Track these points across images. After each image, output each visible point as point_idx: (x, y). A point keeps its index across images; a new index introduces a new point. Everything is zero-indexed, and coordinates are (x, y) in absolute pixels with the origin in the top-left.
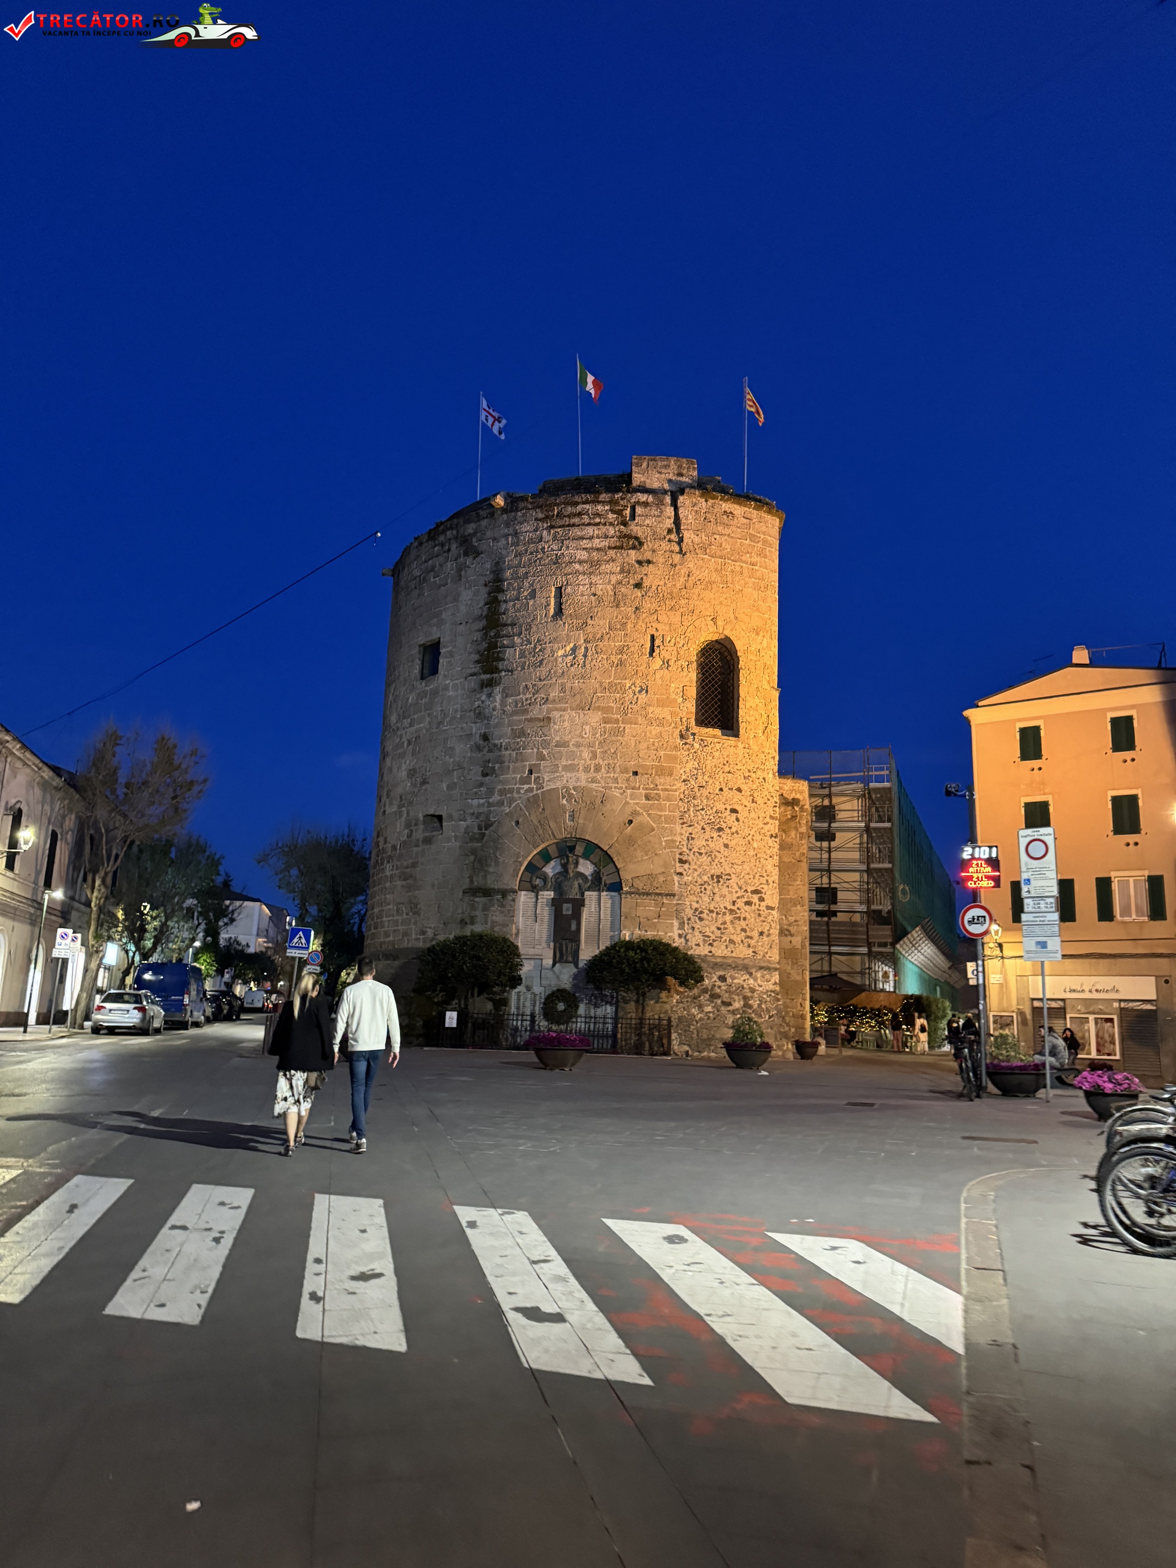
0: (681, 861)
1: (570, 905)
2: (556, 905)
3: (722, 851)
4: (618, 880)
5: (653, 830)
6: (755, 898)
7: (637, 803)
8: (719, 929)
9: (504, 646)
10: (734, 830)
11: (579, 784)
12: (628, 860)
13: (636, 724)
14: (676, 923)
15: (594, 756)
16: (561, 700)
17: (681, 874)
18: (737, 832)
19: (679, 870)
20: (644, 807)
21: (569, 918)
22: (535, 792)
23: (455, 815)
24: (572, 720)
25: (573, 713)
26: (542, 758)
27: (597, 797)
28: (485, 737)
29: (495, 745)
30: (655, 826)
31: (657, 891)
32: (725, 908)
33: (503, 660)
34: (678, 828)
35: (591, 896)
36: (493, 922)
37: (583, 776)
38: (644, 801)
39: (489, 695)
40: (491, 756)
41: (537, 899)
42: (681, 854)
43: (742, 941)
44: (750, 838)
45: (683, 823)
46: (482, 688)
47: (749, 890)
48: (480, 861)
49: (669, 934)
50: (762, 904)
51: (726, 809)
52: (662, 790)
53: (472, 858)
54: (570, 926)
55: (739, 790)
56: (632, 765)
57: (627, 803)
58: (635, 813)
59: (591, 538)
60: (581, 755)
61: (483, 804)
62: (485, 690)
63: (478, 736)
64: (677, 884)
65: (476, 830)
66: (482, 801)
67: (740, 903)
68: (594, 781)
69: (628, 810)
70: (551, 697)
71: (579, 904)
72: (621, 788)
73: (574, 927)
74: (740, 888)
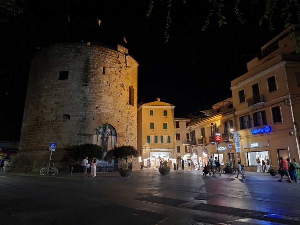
1: (105, 139)
2: (102, 138)
3: (132, 129)
4: (116, 133)
9: (90, 77)
11: (108, 112)
12: (118, 129)
13: (119, 101)
15: (112, 106)
18: (133, 125)
19: (126, 132)
20: (121, 118)
21: (105, 142)
22: (98, 112)
23: (74, 115)
25: (107, 96)
26: (100, 105)
27: (112, 115)
28: (84, 98)
29: (87, 100)
30: (122, 122)
31: (123, 136)
33: (90, 80)
34: (126, 123)
35: (110, 137)
36: (87, 142)
39: (86, 88)
40: (86, 102)
41: (98, 137)
42: (126, 129)
48: (83, 127)
52: (124, 115)
53: (80, 126)
56: (119, 109)
59: (111, 59)
60: (109, 106)
62: (84, 86)
64: (126, 135)
65: (82, 120)
66: (83, 113)
68: (111, 112)
69: (118, 119)
70: (102, 92)
72: (117, 114)
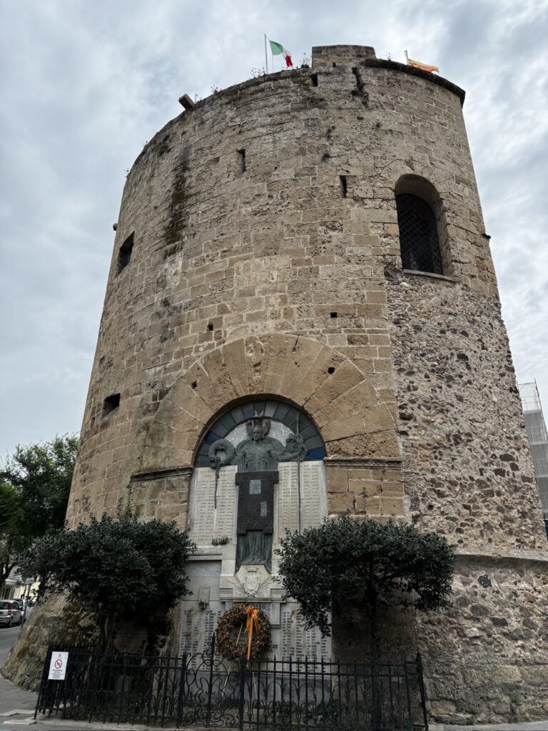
0: (403, 417)
1: (258, 482)
2: (242, 482)
3: (455, 404)
4: (321, 445)
5: (362, 378)
6: (507, 467)
7: (338, 349)
8: (466, 507)
9: (188, 215)
10: (465, 379)
11: (266, 332)
12: (331, 416)
13: (330, 263)
14: (407, 502)
15: (284, 300)
16: (244, 250)
17: (404, 433)
18: (469, 382)
19: (401, 428)
20: (347, 351)
21: (258, 499)
22: (215, 348)
23: (132, 389)
24: (258, 267)
25: (258, 260)
26: (223, 310)
27: (287, 344)
28: (166, 303)
29: (176, 308)
30: (364, 374)
31: (375, 457)
32: (472, 478)
33: (186, 227)
34: (394, 375)
35: (286, 469)
36: (160, 510)
37: (271, 323)
38: (346, 344)
39: (173, 262)
40: (170, 320)
41: (218, 477)
42: (401, 407)
43: (501, 525)
44: (486, 390)
45: (401, 370)
46: (165, 258)
47: (498, 456)
48: (152, 437)
49: (398, 517)
50: (517, 473)
51: (452, 354)
52: (369, 332)
53: (144, 433)
54: (259, 511)
55: (465, 334)
56: (329, 305)
57: (327, 349)
58: (336, 359)
59: (273, 106)
60: (267, 302)
61: (160, 371)
62: (169, 259)
63: (159, 304)
64: (401, 447)
65: (151, 402)
66: (158, 369)
67: (489, 472)
68: (283, 326)
69: (328, 356)
70: (234, 249)
71: (271, 480)
72: (318, 332)
73: (264, 512)
74: (487, 453)
